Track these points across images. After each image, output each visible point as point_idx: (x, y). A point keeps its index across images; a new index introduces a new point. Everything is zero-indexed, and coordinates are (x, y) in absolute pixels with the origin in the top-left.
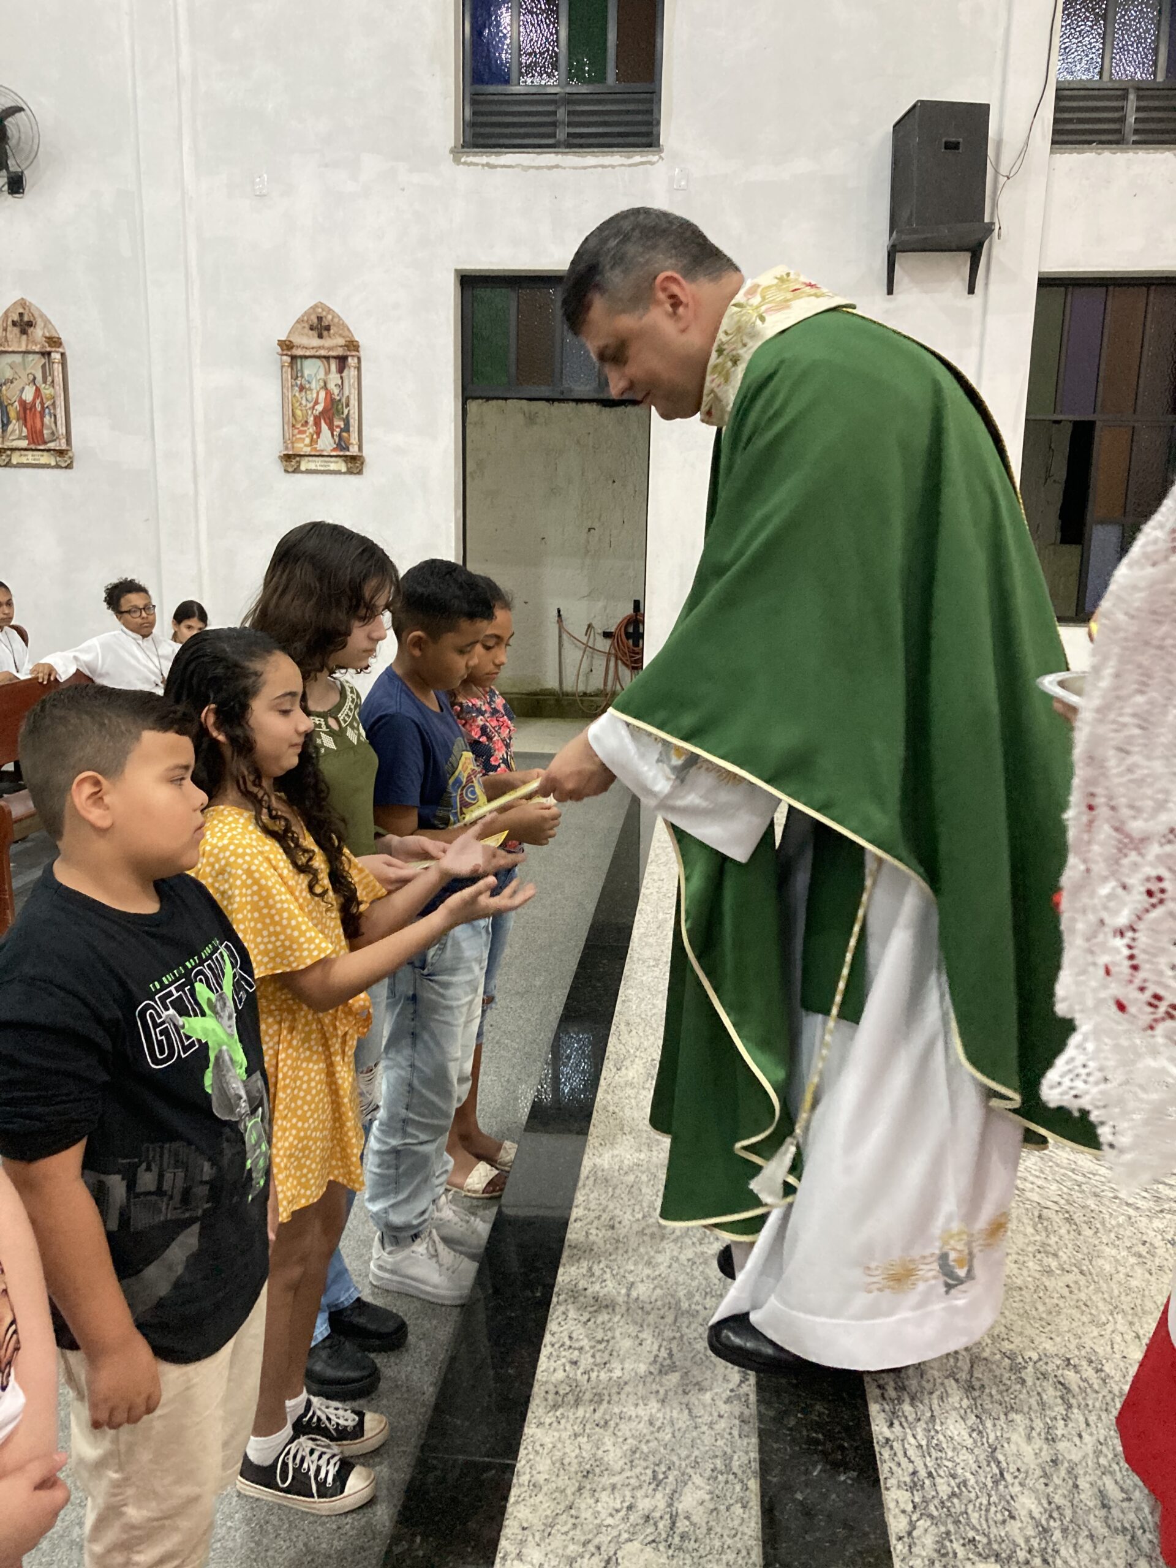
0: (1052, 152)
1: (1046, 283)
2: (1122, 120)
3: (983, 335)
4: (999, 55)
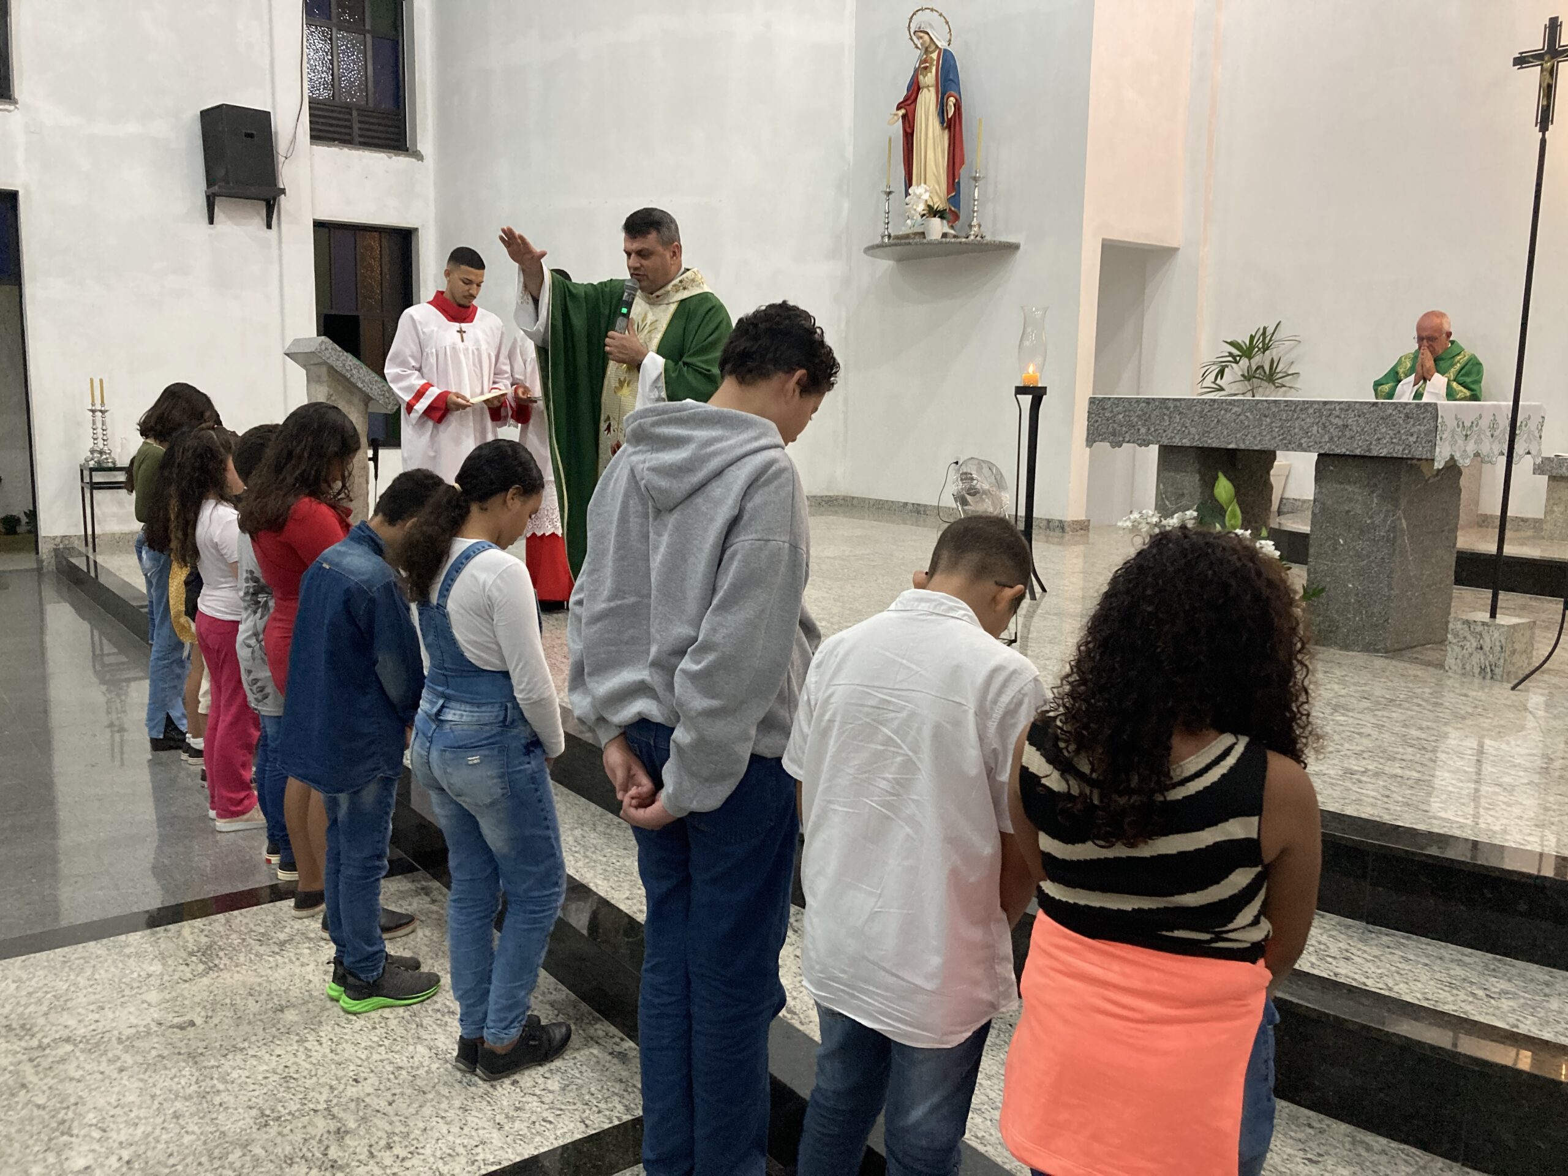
0: (311, 144)
1: (319, 225)
2: (351, 128)
3: (280, 256)
4: (268, 77)
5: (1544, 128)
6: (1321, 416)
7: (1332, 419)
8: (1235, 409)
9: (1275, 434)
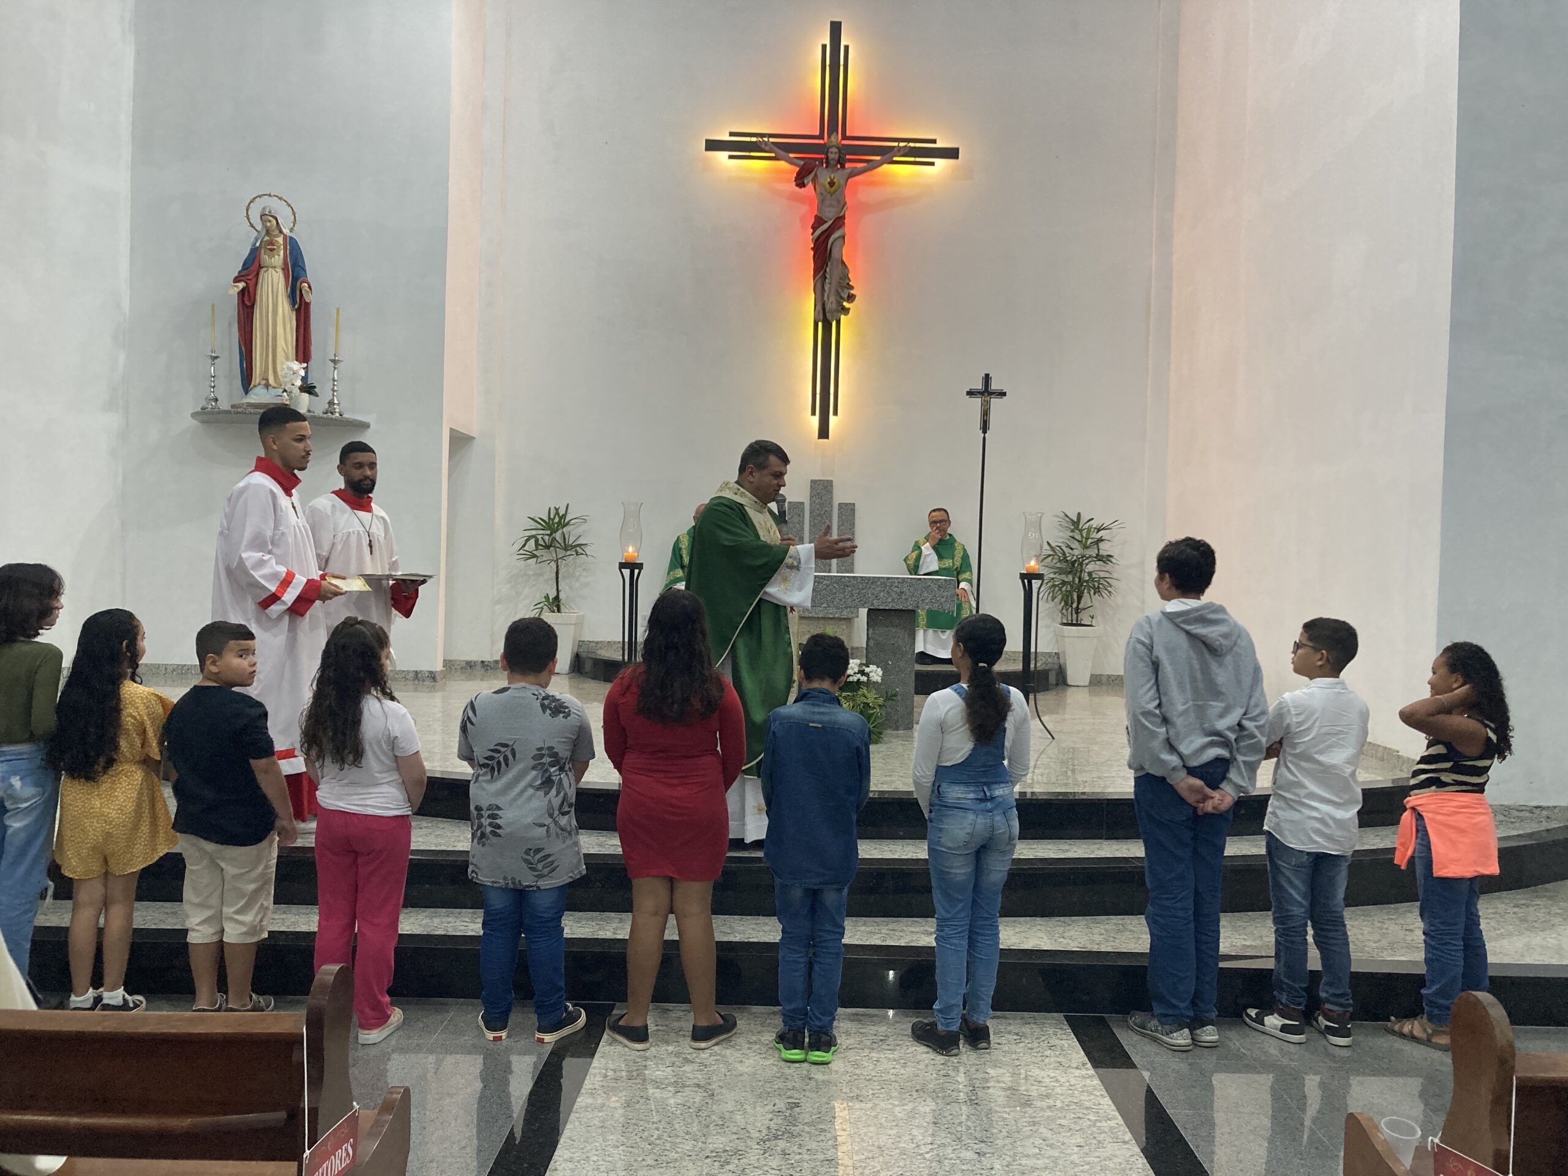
5: (985, 432)
6: (885, 586)
7: (893, 588)
8: (825, 582)
9: (855, 598)
